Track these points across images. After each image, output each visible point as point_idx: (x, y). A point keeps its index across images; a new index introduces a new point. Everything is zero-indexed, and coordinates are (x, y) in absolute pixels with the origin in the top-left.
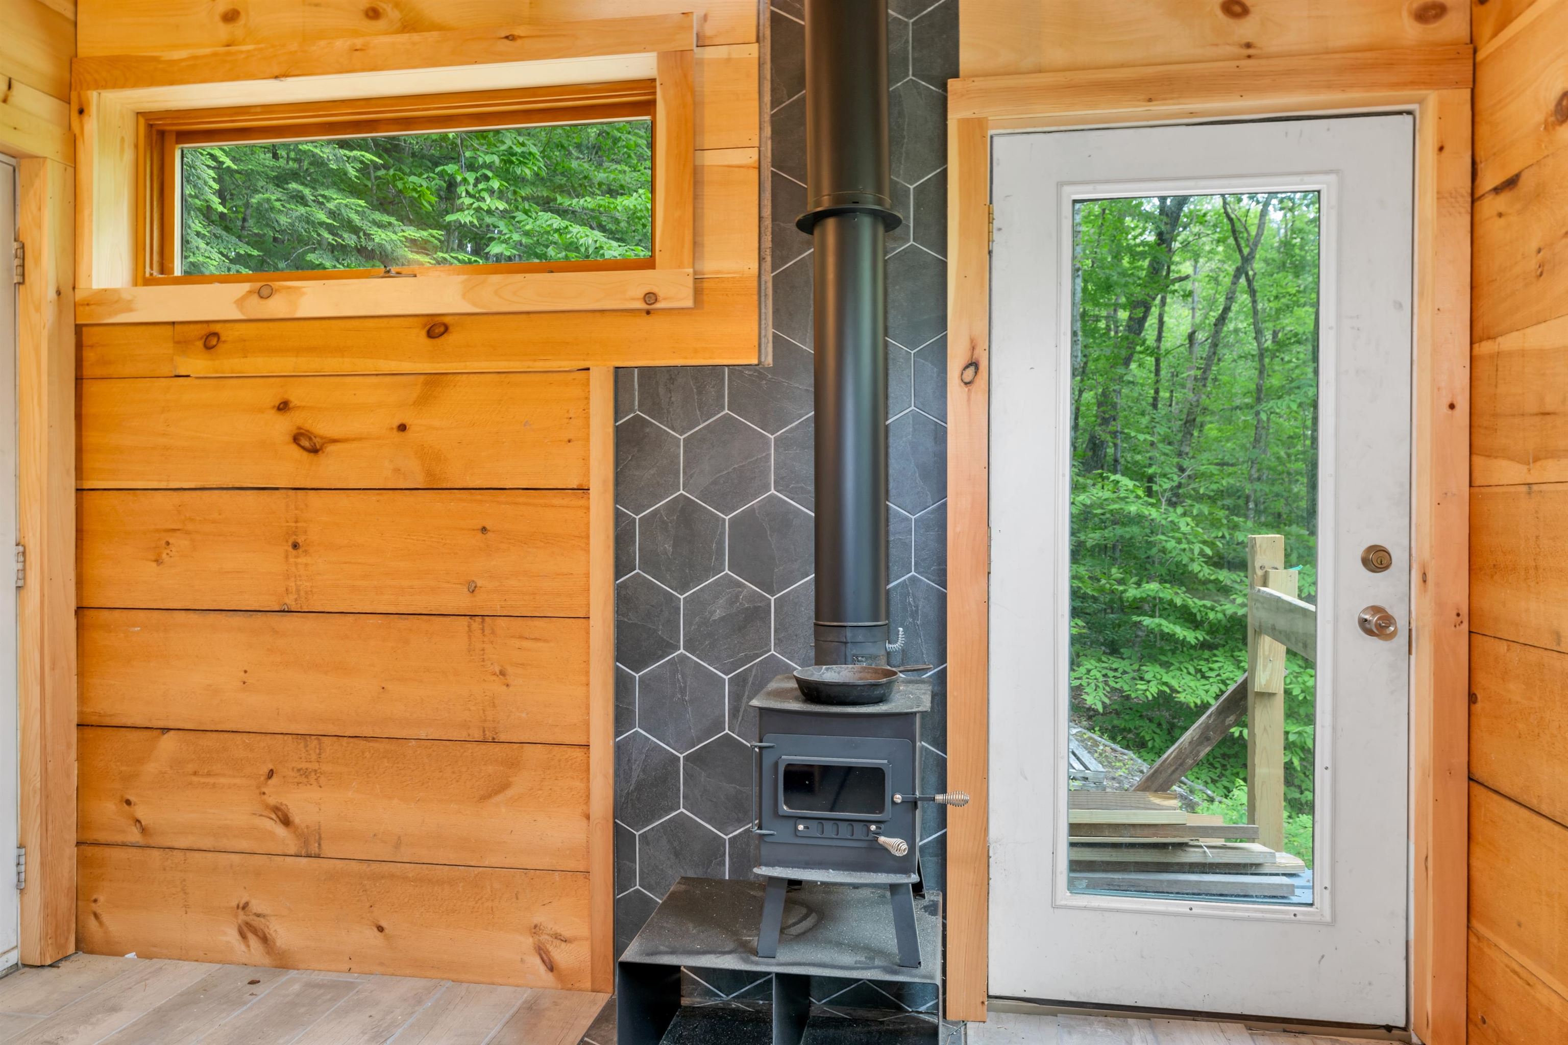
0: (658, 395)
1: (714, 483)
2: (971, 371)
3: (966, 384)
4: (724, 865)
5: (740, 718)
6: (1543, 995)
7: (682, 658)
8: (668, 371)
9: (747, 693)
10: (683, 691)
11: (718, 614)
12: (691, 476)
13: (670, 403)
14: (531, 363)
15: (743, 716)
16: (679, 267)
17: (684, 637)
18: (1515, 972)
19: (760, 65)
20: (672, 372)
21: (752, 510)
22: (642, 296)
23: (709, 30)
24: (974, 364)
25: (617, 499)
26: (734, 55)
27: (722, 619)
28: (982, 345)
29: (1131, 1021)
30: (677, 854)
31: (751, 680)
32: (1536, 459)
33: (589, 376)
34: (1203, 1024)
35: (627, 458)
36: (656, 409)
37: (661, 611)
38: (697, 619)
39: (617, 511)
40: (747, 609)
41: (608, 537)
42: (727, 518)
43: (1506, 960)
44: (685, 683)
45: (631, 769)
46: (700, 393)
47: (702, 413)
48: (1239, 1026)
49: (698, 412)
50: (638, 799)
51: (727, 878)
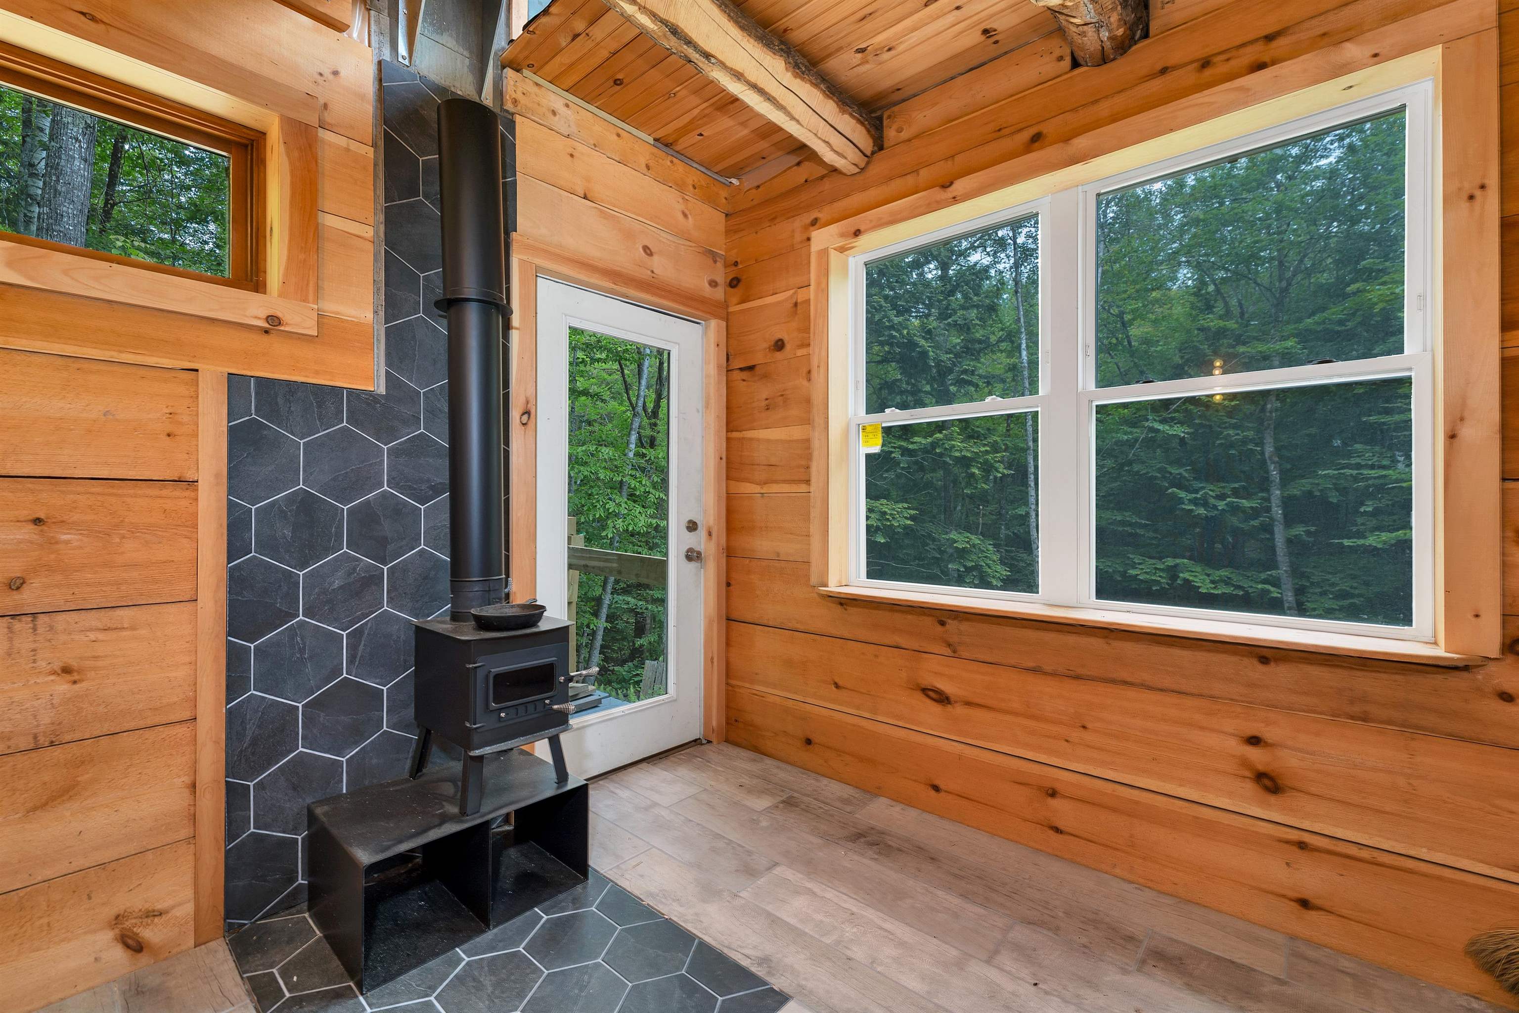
0: (277, 403)
1: (334, 479)
2: (525, 417)
3: (523, 424)
4: (342, 782)
5: (357, 663)
6: (771, 699)
7: (302, 624)
8: (287, 385)
9: (363, 643)
10: (302, 651)
11: (337, 584)
12: (311, 474)
13: (290, 412)
14: (114, 354)
15: (360, 660)
16: (304, 301)
17: (303, 606)
18: (754, 694)
19: (375, 165)
20: (291, 387)
21: (368, 502)
22: (265, 317)
23: (328, 118)
24: (527, 413)
25: (231, 491)
26: (352, 148)
27: (341, 587)
28: (532, 401)
29: (601, 782)
30: (295, 788)
31: (366, 632)
32: (765, 483)
33: (198, 377)
34: (630, 770)
35: (242, 455)
36: (273, 414)
37: (280, 586)
38: (317, 590)
39: (230, 502)
40: (363, 577)
41: (221, 525)
42: (345, 508)
43: (749, 691)
44: (304, 644)
45: (245, 729)
46: (319, 407)
47: (322, 424)
48: (644, 765)
49: (318, 422)
50: (253, 754)
51: (344, 791)
